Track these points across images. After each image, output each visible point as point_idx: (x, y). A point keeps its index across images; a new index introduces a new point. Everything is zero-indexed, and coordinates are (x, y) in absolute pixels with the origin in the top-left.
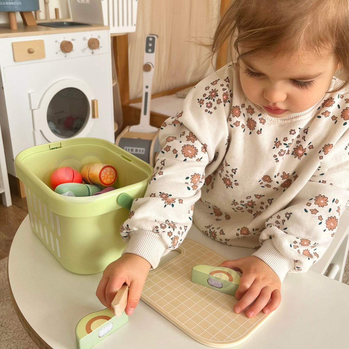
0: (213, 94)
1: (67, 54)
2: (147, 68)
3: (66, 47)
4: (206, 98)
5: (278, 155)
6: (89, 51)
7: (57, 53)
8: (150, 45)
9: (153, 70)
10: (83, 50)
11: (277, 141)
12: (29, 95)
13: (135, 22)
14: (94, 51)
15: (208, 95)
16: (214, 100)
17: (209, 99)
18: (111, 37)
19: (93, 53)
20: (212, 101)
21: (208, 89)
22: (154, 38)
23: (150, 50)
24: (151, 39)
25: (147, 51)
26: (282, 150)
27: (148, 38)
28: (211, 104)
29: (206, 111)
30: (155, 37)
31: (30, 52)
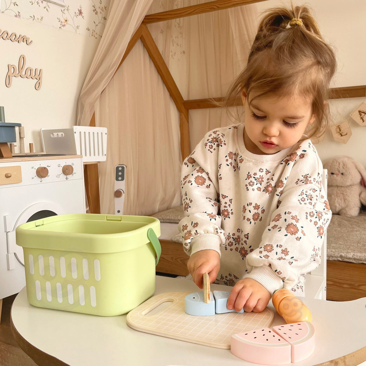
0: (215, 140)
1: (43, 179)
2: (118, 194)
3: (42, 173)
4: (209, 142)
5: (248, 185)
6: (63, 177)
7: (33, 178)
8: (120, 174)
9: (123, 195)
10: (58, 176)
11: (249, 175)
12: (5, 217)
13: (105, 152)
14: (68, 176)
15: (210, 140)
16: (214, 144)
17: (211, 143)
18: (84, 165)
19: (67, 179)
20: (213, 144)
21: (211, 136)
22: (123, 168)
23: (120, 178)
24: (120, 169)
25: (117, 179)
26: (251, 181)
27: (117, 168)
28: (212, 146)
29: (209, 150)
30: (125, 166)
31: (7, 176)
